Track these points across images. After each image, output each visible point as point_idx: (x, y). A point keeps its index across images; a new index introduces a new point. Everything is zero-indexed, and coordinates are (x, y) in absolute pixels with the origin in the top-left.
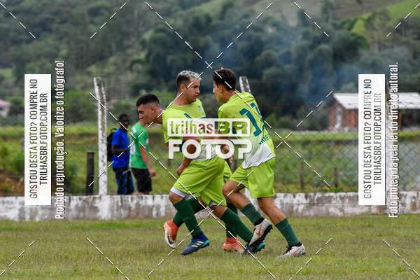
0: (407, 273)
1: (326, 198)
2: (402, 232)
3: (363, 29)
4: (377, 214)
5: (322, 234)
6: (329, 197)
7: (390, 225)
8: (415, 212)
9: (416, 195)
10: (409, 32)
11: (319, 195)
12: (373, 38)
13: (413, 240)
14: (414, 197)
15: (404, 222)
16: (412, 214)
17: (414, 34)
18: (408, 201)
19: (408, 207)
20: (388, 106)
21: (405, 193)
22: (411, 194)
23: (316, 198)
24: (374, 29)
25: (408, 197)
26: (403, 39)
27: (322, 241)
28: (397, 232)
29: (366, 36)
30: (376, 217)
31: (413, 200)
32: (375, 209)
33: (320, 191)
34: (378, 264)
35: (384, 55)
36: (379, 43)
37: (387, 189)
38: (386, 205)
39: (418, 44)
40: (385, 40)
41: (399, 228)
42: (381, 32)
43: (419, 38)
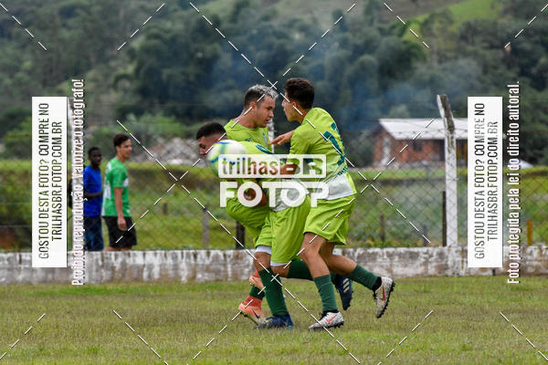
0: (474, 352)
1: (370, 255)
2: (468, 300)
4: (435, 276)
5: (364, 302)
6: (373, 253)
7: (452, 288)
10: (478, 39)
11: (360, 251)
13: (482, 310)
15: (470, 286)
16: (482, 276)
17: (484, 41)
20: (450, 136)
23: (356, 255)
24: (432, 35)
26: (470, 48)
27: (364, 312)
28: (461, 298)
30: (434, 279)
32: (434, 269)
33: (361, 246)
34: (436, 341)
35: (444, 70)
36: (439, 53)
37: (449, 242)
38: (447, 265)
39: (490, 55)
40: (447, 50)
41: (464, 294)
42: (440, 40)
43: (492, 47)
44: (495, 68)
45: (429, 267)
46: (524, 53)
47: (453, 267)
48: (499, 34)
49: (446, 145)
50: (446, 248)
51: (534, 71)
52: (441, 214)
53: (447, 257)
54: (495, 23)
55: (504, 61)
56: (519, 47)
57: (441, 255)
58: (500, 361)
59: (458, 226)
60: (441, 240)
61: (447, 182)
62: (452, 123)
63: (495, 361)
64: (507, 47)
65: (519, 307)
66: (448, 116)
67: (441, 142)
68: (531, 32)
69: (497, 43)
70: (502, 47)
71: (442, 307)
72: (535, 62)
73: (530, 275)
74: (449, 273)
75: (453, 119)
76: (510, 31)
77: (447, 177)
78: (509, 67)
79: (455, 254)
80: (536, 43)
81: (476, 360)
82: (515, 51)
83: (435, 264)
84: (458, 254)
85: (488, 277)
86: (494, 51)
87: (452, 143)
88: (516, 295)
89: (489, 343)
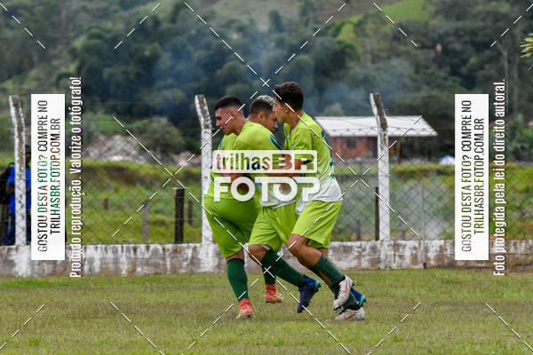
0: (405, 343)
2: (399, 292)
3: (352, 35)
4: (368, 269)
7: (385, 281)
8: (416, 267)
9: (417, 245)
12: (364, 46)
14: (415, 248)
15: (402, 279)
16: (413, 269)
18: (407, 253)
19: (408, 260)
20: (383, 133)
21: (403, 242)
22: (411, 243)
24: (365, 35)
25: (407, 248)
26: (402, 48)
28: (394, 291)
29: (355, 45)
30: (367, 272)
31: (414, 252)
32: (367, 263)
34: (368, 332)
35: (378, 69)
36: (372, 52)
37: (381, 237)
38: (379, 258)
39: (422, 55)
40: (380, 50)
41: (396, 287)
42: (374, 40)
43: (423, 47)
44: (427, 67)
45: (363, 261)
46: (455, 53)
47: (385, 260)
48: (431, 35)
49: (379, 142)
50: (379, 242)
51: (464, 70)
52: (374, 210)
53: (380, 251)
54: (427, 24)
55: (435, 60)
56: (450, 47)
57: (374, 249)
58: (430, 352)
59: (391, 221)
60: (374, 234)
61: (380, 178)
62: (385, 120)
63: (426, 351)
64: (439, 48)
65: (449, 299)
66: (380, 114)
67: (374, 139)
68: (461, 33)
69: (428, 43)
70: (433, 47)
71: (375, 300)
72: (465, 62)
73: (460, 268)
74: (382, 266)
75: (386, 117)
76: (441, 31)
77: (380, 173)
78: (440, 67)
79: (387, 248)
80: (466, 43)
81: (408, 351)
82: (446, 51)
83: (368, 258)
84: (390, 248)
85: (419, 270)
86: (425, 51)
87: (385, 140)
88: (446, 287)
89: (420, 334)
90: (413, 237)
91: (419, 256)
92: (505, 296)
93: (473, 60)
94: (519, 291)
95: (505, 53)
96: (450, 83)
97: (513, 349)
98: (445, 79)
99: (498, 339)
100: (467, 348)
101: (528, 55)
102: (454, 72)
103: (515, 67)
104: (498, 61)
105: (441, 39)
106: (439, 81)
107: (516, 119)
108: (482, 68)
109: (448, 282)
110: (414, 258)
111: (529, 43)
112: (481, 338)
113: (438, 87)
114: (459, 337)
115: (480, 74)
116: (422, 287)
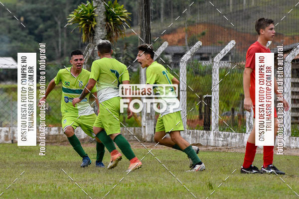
8: (8, 142)
9: (8, 130)
14: (7, 132)
18: (3, 134)
19: (3, 138)
21: (0, 128)
22: (5, 129)
25: (2, 131)
31: (6, 134)
90: (6, 126)
91: (9, 136)
92: (57, 158)
93: (41, 26)
94: (65, 156)
95: (59, 23)
96: (28, 39)
97: (60, 188)
98: (26, 36)
99: (52, 182)
100: (34, 188)
101: (71, 24)
102: (31, 33)
103: (65, 30)
104: (55, 27)
105: (23, 14)
106: (22, 38)
107: (65, 60)
108: (46, 31)
109: (25, 151)
110: (6, 137)
111: (71, 17)
112: (43, 182)
113: (22, 41)
114: (30, 182)
115: (45, 34)
116: (10, 153)
